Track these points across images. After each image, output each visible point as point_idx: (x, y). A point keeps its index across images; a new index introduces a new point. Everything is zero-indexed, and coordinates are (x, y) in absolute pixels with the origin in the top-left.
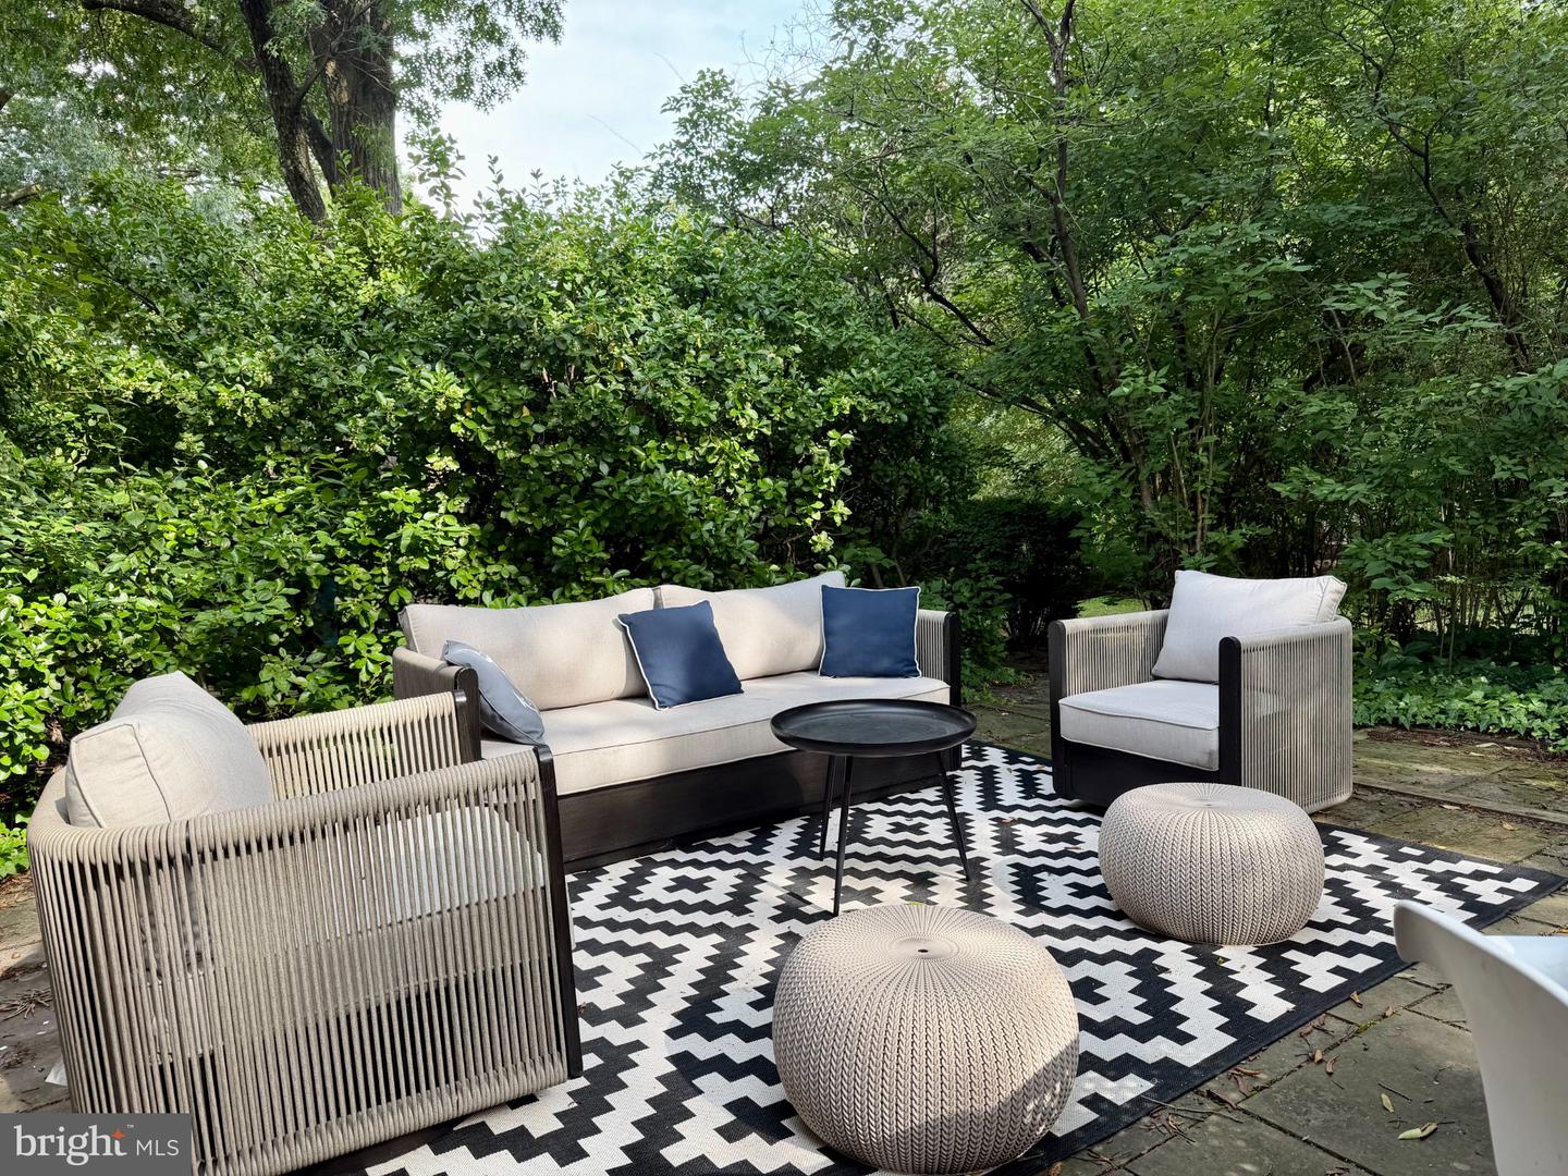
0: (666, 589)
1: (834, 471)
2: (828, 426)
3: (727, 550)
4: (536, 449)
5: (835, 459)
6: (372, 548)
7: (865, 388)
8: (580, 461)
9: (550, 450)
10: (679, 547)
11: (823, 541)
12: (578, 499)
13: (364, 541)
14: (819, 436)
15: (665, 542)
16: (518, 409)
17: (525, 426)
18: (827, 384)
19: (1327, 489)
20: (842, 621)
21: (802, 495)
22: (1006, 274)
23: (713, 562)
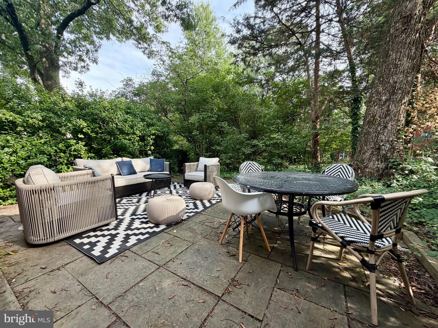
0: (124, 158)
1: (152, 142)
2: (151, 135)
3: (134, 153)
4: (100, 135)
5: (152, 140)
6: (65, 150)
7: (157, 130)
8: (108, 137)
9: (102, 135)
10: (125, 152)
11: (150, 152)
12: (107, 143)
13: (63, 149)
14: (149, 136)
15: (123, 151)
16: (97, 128)
17: (98, 131)
18: (150, 129)
19: (218, 148)
20: (153, 164)
21: (146, 145)
22: (177, 115)
23: (131, 155)
